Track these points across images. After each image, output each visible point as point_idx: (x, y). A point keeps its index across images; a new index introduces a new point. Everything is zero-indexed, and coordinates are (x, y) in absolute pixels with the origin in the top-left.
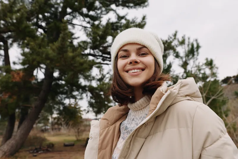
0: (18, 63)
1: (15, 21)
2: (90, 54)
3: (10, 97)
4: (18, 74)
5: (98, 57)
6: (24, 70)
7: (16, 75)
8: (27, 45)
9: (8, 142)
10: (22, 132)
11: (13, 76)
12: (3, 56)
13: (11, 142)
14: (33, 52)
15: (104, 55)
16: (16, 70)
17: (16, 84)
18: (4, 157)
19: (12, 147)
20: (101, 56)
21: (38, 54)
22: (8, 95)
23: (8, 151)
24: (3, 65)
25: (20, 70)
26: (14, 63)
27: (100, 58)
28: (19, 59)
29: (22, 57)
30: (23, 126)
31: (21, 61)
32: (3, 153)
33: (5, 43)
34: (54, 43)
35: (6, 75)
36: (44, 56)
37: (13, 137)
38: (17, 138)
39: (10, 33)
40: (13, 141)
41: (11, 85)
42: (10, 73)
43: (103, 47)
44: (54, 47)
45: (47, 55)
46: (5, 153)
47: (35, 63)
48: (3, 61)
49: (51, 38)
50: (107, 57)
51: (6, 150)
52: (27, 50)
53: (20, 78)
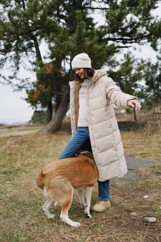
0: (48, 57)
1: (39, 18)
2: (109, 39)
3: (46, 87)
4: (49, 67)
5: (118, 41)
6: (53, 63)
7: (47, 68)
8: (52, 40)
9: (50, 123)
10: (59, 115)
11: (46, 69)
12: (35, 52)
13: (52, 123)
14: (57, 46)
15: (124, 38)
16: (47, 63)
17: (48, 76)
18: (49, 133)
19: (53, 126)
20: (121, 39)
21: (62, 47)
22: (44, 85)
23: (51, 129)
24: (36, 60)
25: (50, 63)
26: (45, 58)
27: (120, 42)
28: (48, 53)
29: (50, 51)
30: (58, 111)
31: (50, 55)
32: (48, 130)
33: (35, 40)
34: (73, 35)
35: (40, 69)
36: (66, 48)
37: (53, 119)
38: (56, 120)
39: (37, 30)
40: (53, 123)
41: (45, 77)
42: (43, 67)
43: (121, 29)
44: (73, 39)
45: (69, 47)
46: (49, 131)
47: (60, 55)
48: (36, 57)
49: (72, 27)
50: (127, 40)
51: (49, 128)
52: (53, 45)
53: (51, 70)
